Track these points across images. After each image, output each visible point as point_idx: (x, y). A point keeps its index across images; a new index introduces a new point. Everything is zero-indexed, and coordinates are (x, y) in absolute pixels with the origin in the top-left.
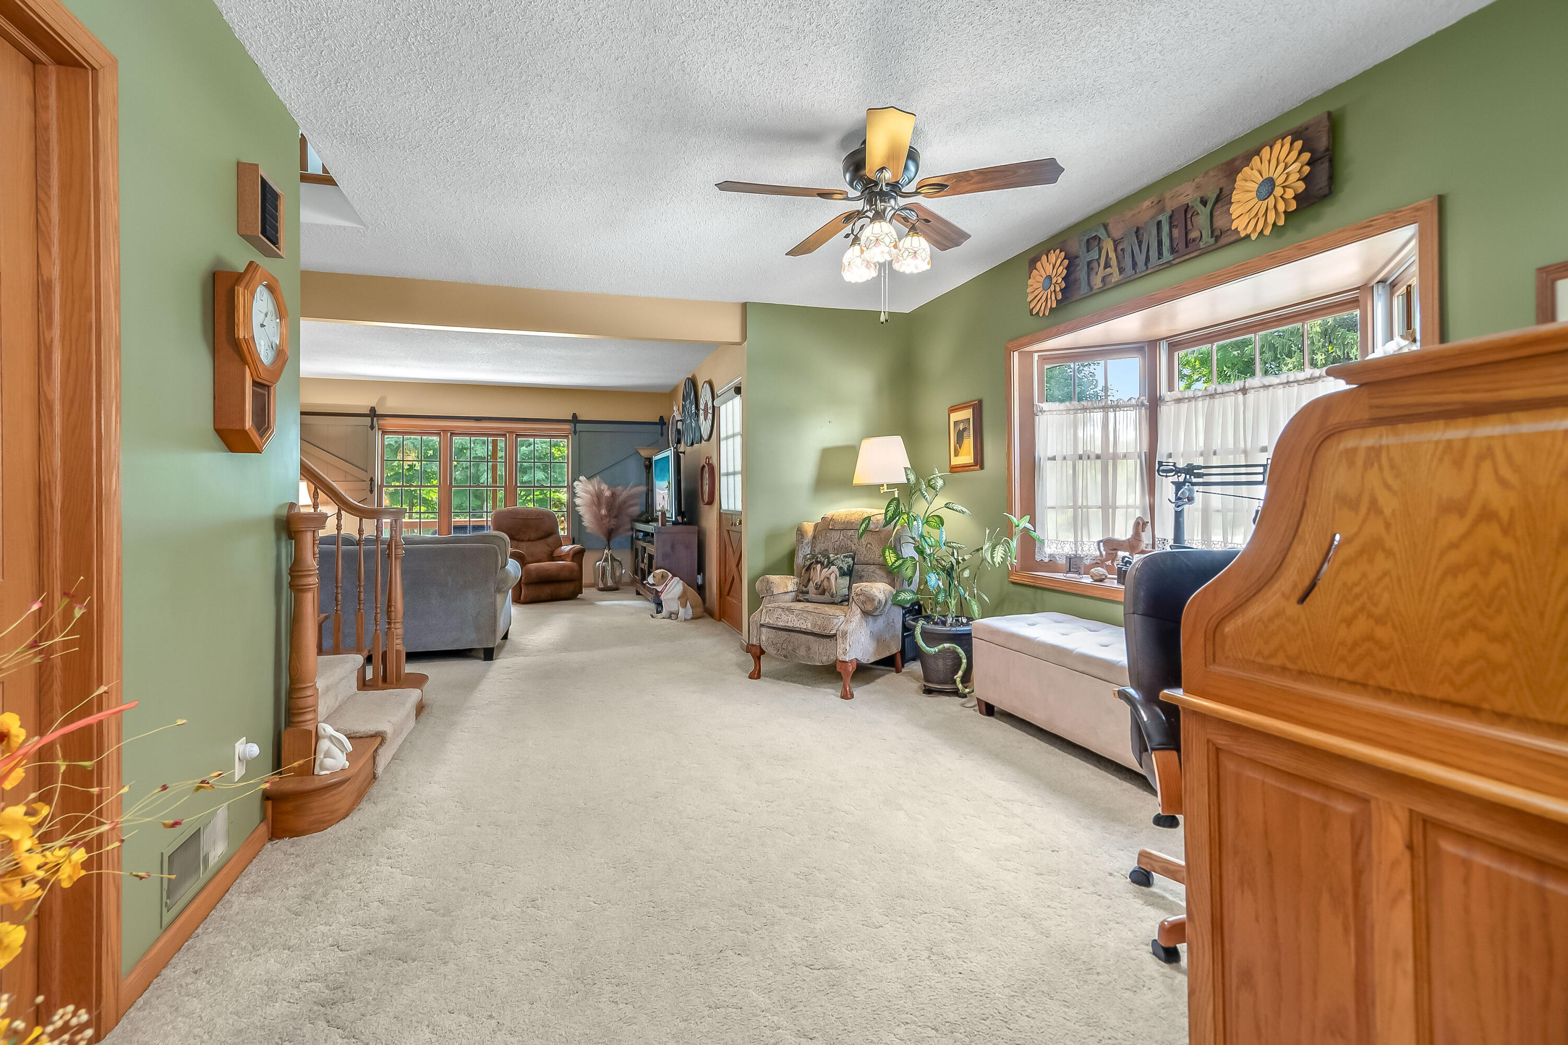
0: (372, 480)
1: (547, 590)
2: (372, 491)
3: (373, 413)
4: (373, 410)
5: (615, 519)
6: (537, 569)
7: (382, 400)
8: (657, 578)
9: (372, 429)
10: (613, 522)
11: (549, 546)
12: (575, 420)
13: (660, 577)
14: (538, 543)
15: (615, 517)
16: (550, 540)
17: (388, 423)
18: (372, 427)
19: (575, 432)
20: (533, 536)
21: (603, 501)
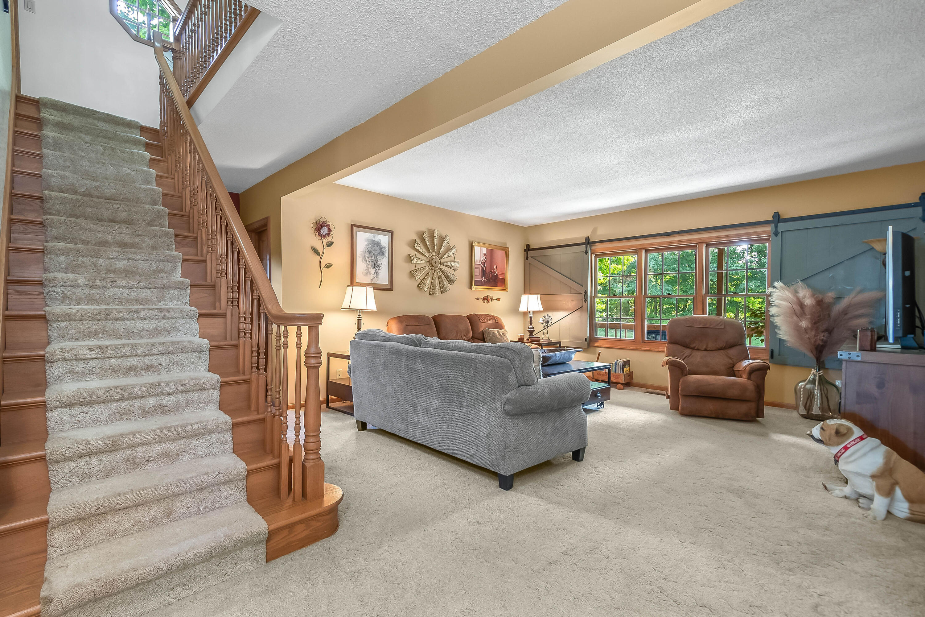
0: (586, 292)
1: (710, 406)
2: (586, 301)
3: (588, 242)
4: (588, 239)
5: (826, 334)
6: (698, 381)
7: (595, 231)
8: (828, 433)
9: (586, 254)
10: (822, 336)
11: (730, 358)
12: (777, 219)
13: (833, 432)
14: (716, 353)
15: (826, 330)
16: (733, 352)
17: (599, 248)
18: (586, 252)
19: (776, 234)
20: (711, 345)
21: (807, 311)
